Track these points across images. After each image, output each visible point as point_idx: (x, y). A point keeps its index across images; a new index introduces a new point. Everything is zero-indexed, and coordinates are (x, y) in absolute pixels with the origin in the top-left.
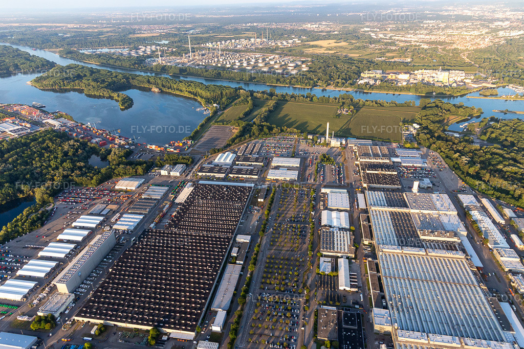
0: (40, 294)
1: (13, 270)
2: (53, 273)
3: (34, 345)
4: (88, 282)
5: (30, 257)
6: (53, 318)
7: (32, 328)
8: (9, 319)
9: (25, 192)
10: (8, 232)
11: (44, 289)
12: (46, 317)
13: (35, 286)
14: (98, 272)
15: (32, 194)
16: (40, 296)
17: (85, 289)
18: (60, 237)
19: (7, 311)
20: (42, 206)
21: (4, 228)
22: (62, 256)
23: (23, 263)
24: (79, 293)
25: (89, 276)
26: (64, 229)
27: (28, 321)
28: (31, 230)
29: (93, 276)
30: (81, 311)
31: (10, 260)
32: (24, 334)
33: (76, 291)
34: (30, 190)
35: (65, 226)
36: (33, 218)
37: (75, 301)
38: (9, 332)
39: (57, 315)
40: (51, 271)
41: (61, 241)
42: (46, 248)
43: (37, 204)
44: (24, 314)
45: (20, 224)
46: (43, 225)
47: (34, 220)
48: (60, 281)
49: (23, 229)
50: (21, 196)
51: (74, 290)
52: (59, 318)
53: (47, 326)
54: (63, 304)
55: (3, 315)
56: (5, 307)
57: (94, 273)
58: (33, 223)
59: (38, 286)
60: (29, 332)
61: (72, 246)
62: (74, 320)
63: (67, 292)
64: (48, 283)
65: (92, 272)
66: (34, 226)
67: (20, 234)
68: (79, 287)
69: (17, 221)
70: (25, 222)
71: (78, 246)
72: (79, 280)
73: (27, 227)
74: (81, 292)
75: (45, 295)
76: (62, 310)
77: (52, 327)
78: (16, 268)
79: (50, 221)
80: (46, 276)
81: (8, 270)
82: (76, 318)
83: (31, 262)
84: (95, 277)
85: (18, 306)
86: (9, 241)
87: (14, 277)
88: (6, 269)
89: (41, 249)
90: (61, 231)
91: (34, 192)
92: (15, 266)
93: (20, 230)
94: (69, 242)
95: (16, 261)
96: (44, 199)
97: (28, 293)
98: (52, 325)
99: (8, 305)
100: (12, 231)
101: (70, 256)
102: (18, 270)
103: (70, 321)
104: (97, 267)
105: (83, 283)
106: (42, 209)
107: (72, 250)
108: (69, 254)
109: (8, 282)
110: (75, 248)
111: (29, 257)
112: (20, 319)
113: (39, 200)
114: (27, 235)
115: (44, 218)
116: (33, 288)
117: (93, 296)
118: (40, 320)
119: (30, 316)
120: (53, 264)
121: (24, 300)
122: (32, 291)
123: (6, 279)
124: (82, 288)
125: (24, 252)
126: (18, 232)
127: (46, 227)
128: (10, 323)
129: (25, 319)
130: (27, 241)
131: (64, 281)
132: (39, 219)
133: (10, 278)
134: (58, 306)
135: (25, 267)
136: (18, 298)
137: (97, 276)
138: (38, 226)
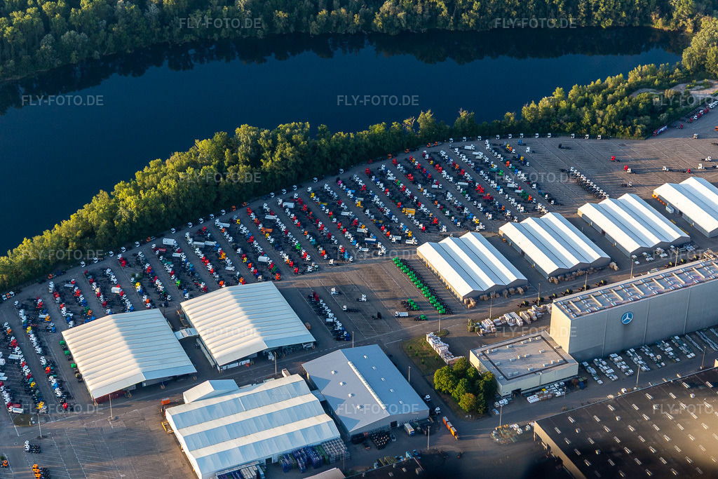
0: (508, 312)
1: (500, 216)
2: (576, 277)
3: (412, 424)
4: (638, 360)
5: (558, 204)
7: (435, 381)
8: (412, 327)
9: (675, 15)
10: (557, 108)
11: (527, 305)
13: (515, 285)
14: (684, 349)
15: (689, 30)
16: (507, 317)
17: (618, 371)
18: (666, 191)
19: (421, 306)
20: (687, 77)
21: (558, 93)
22: (630, 246)
23: (534, 210)
24: (593, 371)
25: (653, 346)
26: (692, 172)
27: (442, 360)
28: (611, 133)
29: (662, 353)
30: (561, 420)
31: (513, 185)
32: (411, 383)
33: (591, 362)
34: (691, 16)
35: (700, 167)
36: (638, 102)
37: (569, 385)
38: (390, 356)
39: (505, 389)
40: (575, 269)
41: (659, 205)
42: (607, 202)
43: (680, 67)
44: (444, 337)
45: (597, 99)
46: (649, 133)
47: (635, 107)
48: (566, 308)
49: (594, 121)
50: (659, 24)
51: (590, 354)
52: (505, 401)
53: (465, 400)
54: (534, 372)
55: (408, 310)
56: (423, 295)
57: (672, 345)
58: (625, 116)
59: (520, 290)
60: (421, 385)
61: (674, 234)
62: (532, 428)
63: (566, 349)
64: (546, 298)
65: (668, 340)
66: (626, 126)
67: (579, 129)
68: (606, 358)
69: (597, 90)
70: (613, 102)
71: (692, 243)
72: (615, 337)
73: (607, 118)
74: (601, 374)
75: (519, 322)
76: (525, 384)
77: (473, 410)
78: (508, 213)
79: (674, 132)
80: (555, 274)
81: (491, 208)
82: (538, 429)
83: (550, 217)
84: (665, 357)
85: (448, 310)
86: (543, 135)
87: (490, 235)
88: (489, 202)
89: (596, 198)
90: (678, 174)
91: (696, 28)
92: (513, 209)
93: (587, 118)
94: (677, 218)
95: (524, 193)
97: (488, 292)
98: (477, 404)
99: (432, 291)
100: (569, 110)
101: (647, 259)
102: (511, 219)
103: (523, 427)
104: (692, 333)
105: (622, 353)
106: (682, 88)
107: (665, 247)
108: (651, 251)
109: (469, 236)
110: (680, 244)
111: (556, 203)
112: (431, 342)
113: (691, 55)
114: (593, 141)
115: (664, 116)
116: (507, 287)
117: (618, 403)
118: (463, 374)
119: (454, 351)
120: (594, 254)
121: (469, 302)
122: (502, 293)
123: (471, 227)
124: (611, 364)
126: (578, 119)
127: (653, 145)
128: (408, 338)
129: (440, 349)
130: (581, 159)
131: (573, 311)
132: (652, 110)
133: (481, 230)
134: (522, 367)
135: (529, 222)
136: (461, 288)
137: (672, 360)
138: (634, 130)
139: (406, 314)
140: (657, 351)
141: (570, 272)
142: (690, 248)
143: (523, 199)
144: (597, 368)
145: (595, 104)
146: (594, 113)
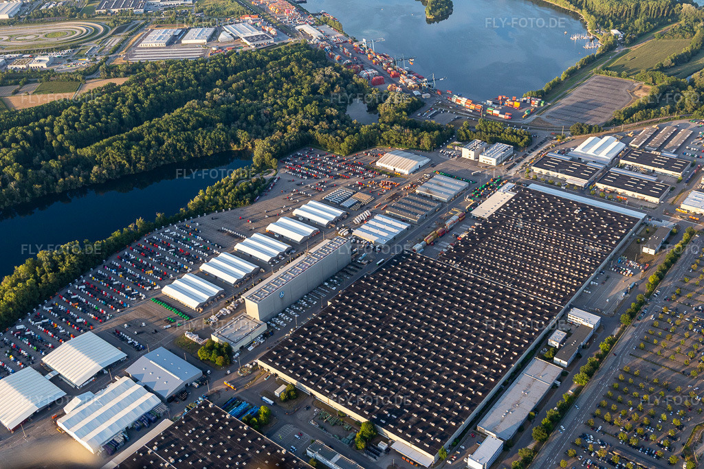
0: (221, 309)
1: (197, 261)
2: (247, 281)
3: (196, 382)
4: (292, 313)
5: (224, 248)
6: (229, 351)
7: (199, 356)
8: (176, 331)
9: (241, 142)
10: (204, 200)
11: (229, 303)
12: (221, 346)
13: (219, 294)
14: (310, 301)
15: (250, 147)
16: (222, 312)
17: (285, 321)
18: (271, 227)
19: (175, 319)
20: (259, 171)
21: (201, 193)
22: (267, 258)
23: (213, 254)
24: (274, 325)
25: (296, 303)
26: (280, 215)
27: (198, 344)
28: (235, 206)
29: (301, 306)
30: (269, 355)
31: (197, 244)
32: (187, 361)
33: (271, 321)
34: (249, 141)
35: (282, 211)
36: (242, 188)
37: (265, 335)
38: (170, 350)
39: (236, 348)
40: (245, 277)
41: (271, 235)
42: (247, 240)
43: (253, 166)
44: (194, 332)
45: (222, 191)
46: (252, 201)
47: (242, 191)
48: (251, 297)
49: (224, 202)
50: (235, 148)
51: (269, 317)
52: (238, 354)
53: (219, 360)
54: (247, 335)
55: (169, 324)
56: (174, 313)
57: (305, 301)
58: (239, 196)
59: (222, 296)
60: (195, 361)
61: (284, 247)
62: (257, 363)
63: (258, 318)
64: (236, 296)
65: (302, 299)
66: (240, 201)
67: (219, 208)
68: (277, 316)
69: (220, 186)
70: (230, 190)
71: (293, 249)
72: (279, 305)
73: (231, 200)
74: (278, 325)
75: (229, 312)
76: (244, 343)
77: (224, 364)
78: (201, 259)
79: (264, 198)
80: (236, 283)
81: (191, 259)
82: (260, 363)
83: (222, 255)
84: (304, 307)
85: (191, 317)
86: (202, 215)
87: (196, 272)
88: (188, 256)
89: (241, 240)
90: (275, 218)
91: (253, 146)
92: (202, 256)
93: (221, 201)
94: (281, 238)
95: (205, 247)
96: (263, 160)
97: (207, 302)
98: (226, 361)
99: (179, 310)
100: (210, 200)
101: (278, 262)
102: (203, 262)
103: (251, 364)
104: (311, 292)
105: (283, 311)
106: (258, 176)
107: (282, 254)
108: (277, 258)
109: (186, 276)
110: (288, 251)
111: (222, 248)
112: (188, 336)
113: (257, 160)
114: (227, 212)
115: (256, 191)
116: (216, 296)
117: (292, 337)
118: (212, 347)
119: (202, 337)
120: (251, 268)
121: (199, 310)
122: (214, 300)
123: (185, 271)
124: (281, 319)
125: (218, 237)
126: (217, 203)
127: (256, 206)
128: (175, 338)
129: (195, 338)
130: (225, 222)
131: (257, 299)
132: (249, 190)
133: (190, 271)
134: (239, 335)
135: (213, 260)
136: (193, 304)
137: (307, 307)
138: (245, 201)
139: (170, 326)
140: (300, 306)
141: (243, 279)
142: (294, 251)
143: (205, 250)
144: (275, 323)
145: (222, 194)
146: (223, 198)
